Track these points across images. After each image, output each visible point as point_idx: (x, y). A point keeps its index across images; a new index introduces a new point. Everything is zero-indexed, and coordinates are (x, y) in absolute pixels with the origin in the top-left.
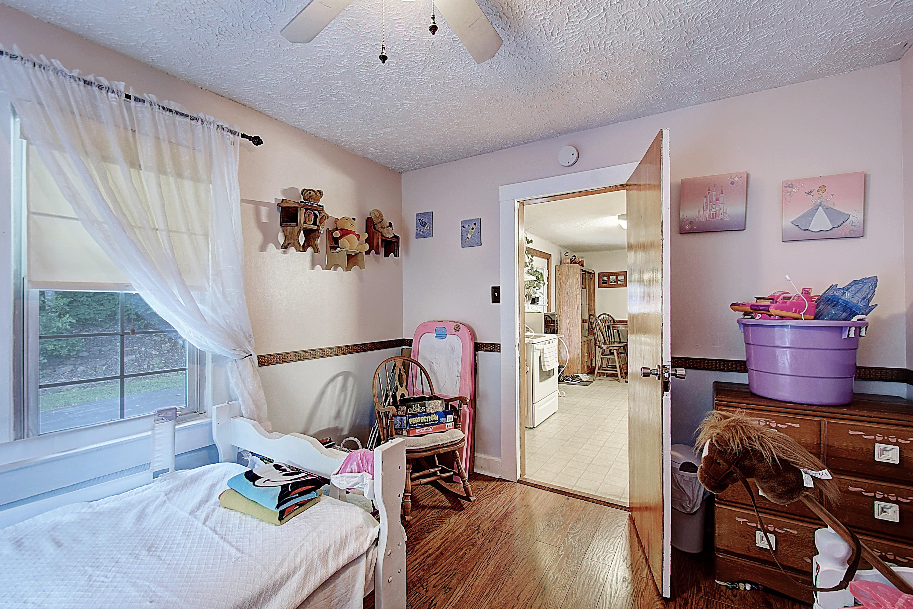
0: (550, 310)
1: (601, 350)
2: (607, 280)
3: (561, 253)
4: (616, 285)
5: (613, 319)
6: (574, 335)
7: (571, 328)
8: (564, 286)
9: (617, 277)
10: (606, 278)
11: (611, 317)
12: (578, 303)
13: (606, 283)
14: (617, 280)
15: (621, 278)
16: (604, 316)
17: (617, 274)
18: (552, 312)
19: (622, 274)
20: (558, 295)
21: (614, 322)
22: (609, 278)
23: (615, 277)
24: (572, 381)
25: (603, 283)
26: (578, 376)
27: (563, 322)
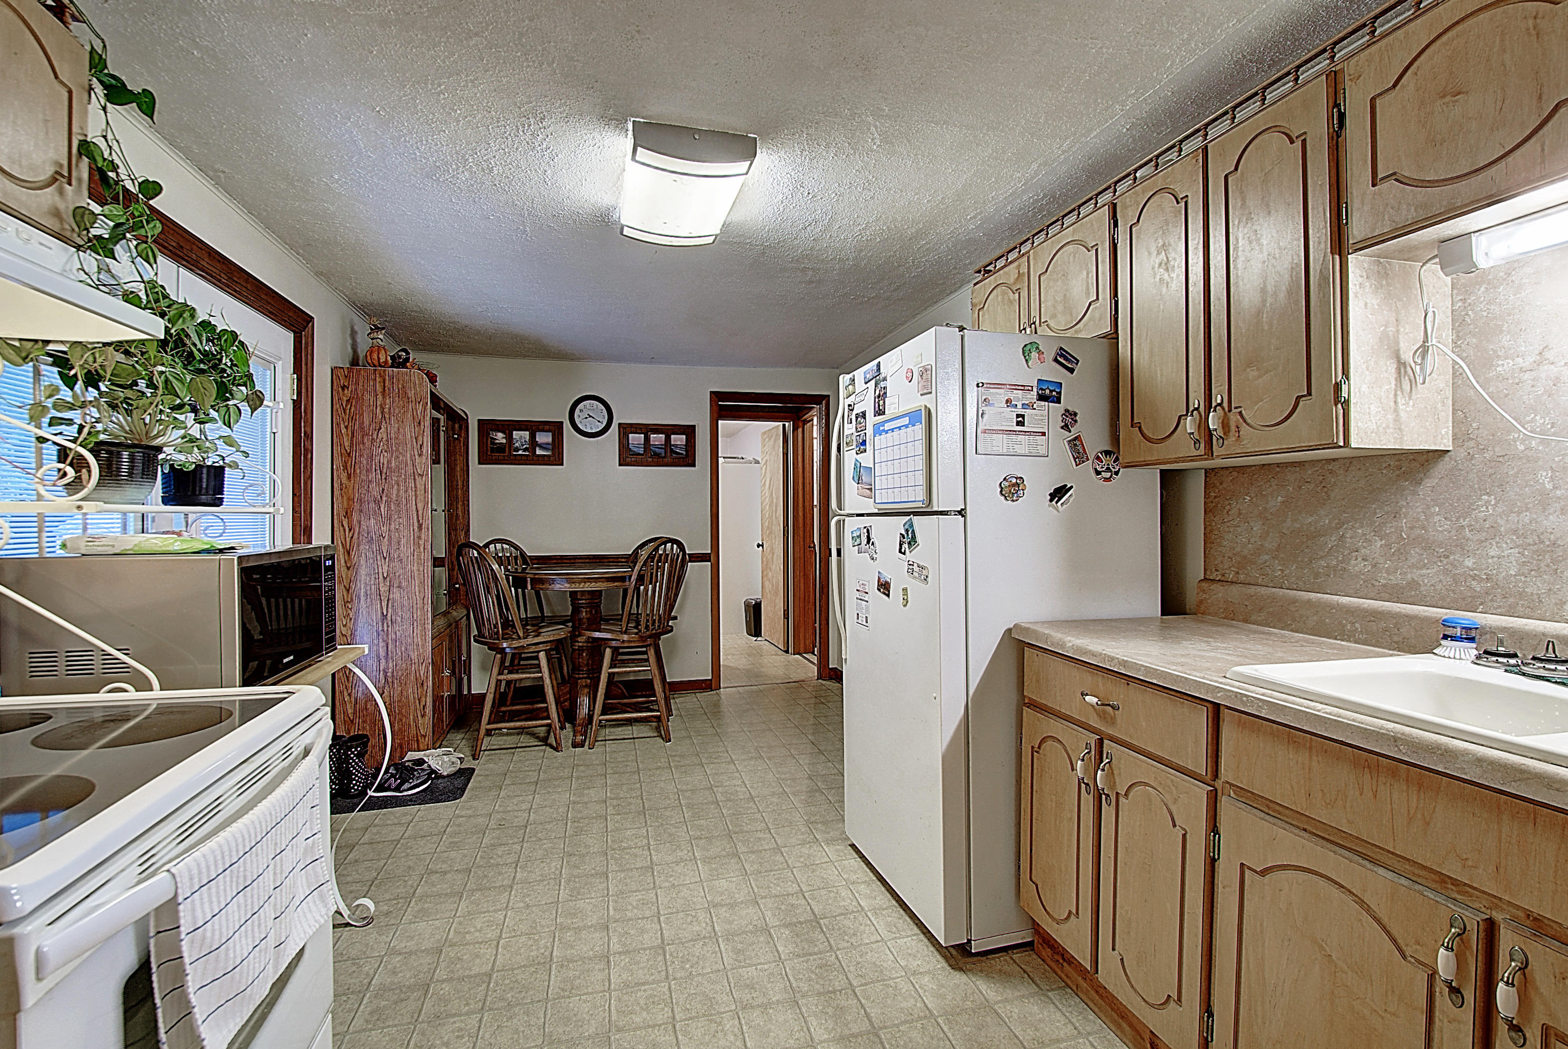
0: (308, 531)
1: (499, 656)
2: (504, 441)
3: (353, 333)
4: (531, 459)
5: (523, 554)
6: (407, 615)
7: (396, 594)
8: (368, 444)
9: (533, 436)
10: (500, 437)
11: (516, 548)
12: (420, 506)
13: (501, 448)
14: (533, 443)
15: (544, 438)
16: (499, 546)
17: (533, 427)
18: (315, 543)
19: (547, 427)
20: (344, 476)
21: (525, 562)
22: (510, 438)
23: (526, 434)
24: (397, 789)
25: (493, 450)
26: (421, 762)
27: (363, 572)
